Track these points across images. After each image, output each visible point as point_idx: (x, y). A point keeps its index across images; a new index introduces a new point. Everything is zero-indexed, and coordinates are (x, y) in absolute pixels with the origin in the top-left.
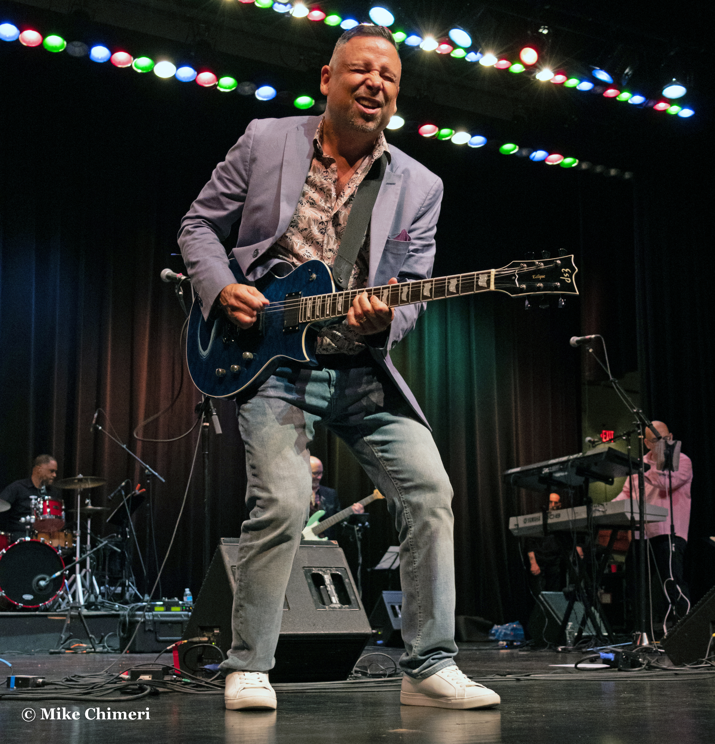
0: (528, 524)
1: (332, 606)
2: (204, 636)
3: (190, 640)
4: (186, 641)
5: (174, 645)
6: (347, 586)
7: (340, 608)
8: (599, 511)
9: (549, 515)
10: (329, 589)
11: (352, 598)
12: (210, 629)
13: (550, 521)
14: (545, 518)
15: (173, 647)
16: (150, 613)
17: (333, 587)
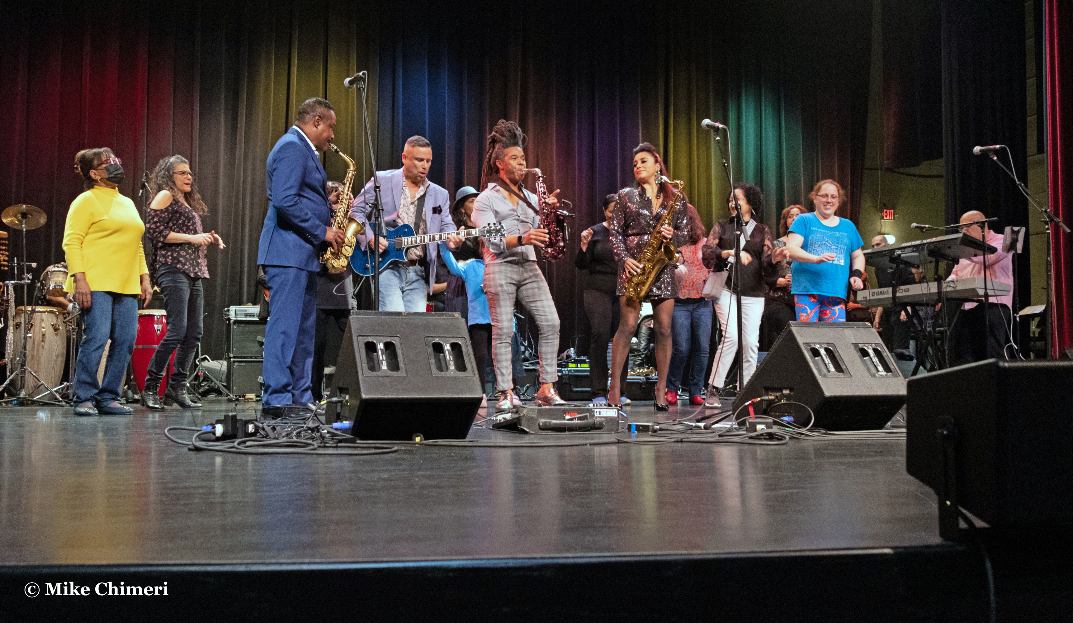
0: (876, 297)
1: (880, 373)
2: (771, 395)
3: (762, 398)
4: (759, 399)
5: (750, 402)
6: (886, 358)
7: (886, 375)
8: (950, 286)
9: (898, 289)
10: (874, 360)
11: (892, 367)
12: (780, 390)
13: (898, 294)
14: (894, 292)
15: (750, 404)
16: (566, 369)
17: (876, 359)
